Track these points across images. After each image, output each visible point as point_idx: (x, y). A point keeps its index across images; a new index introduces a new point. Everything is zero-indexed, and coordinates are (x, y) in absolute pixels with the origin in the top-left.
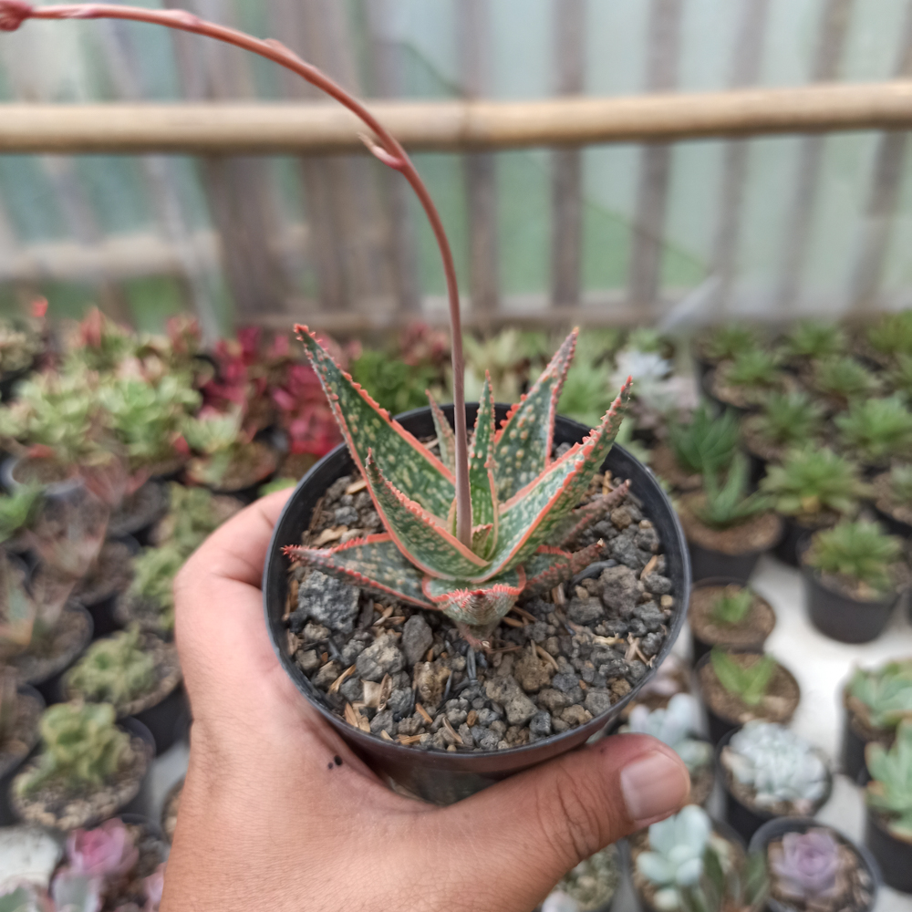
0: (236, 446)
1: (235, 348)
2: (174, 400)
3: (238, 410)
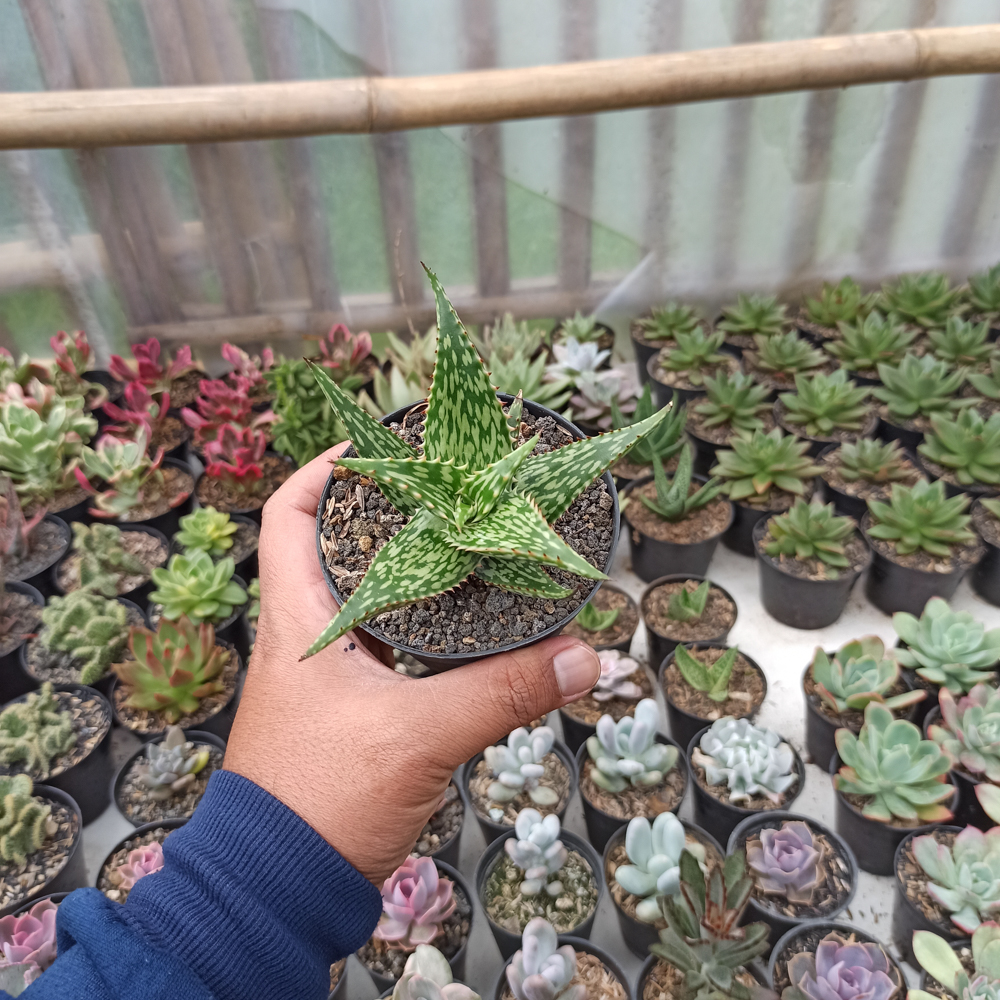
0: (143, 472)
1: (132, 364)
3: (142, 434)
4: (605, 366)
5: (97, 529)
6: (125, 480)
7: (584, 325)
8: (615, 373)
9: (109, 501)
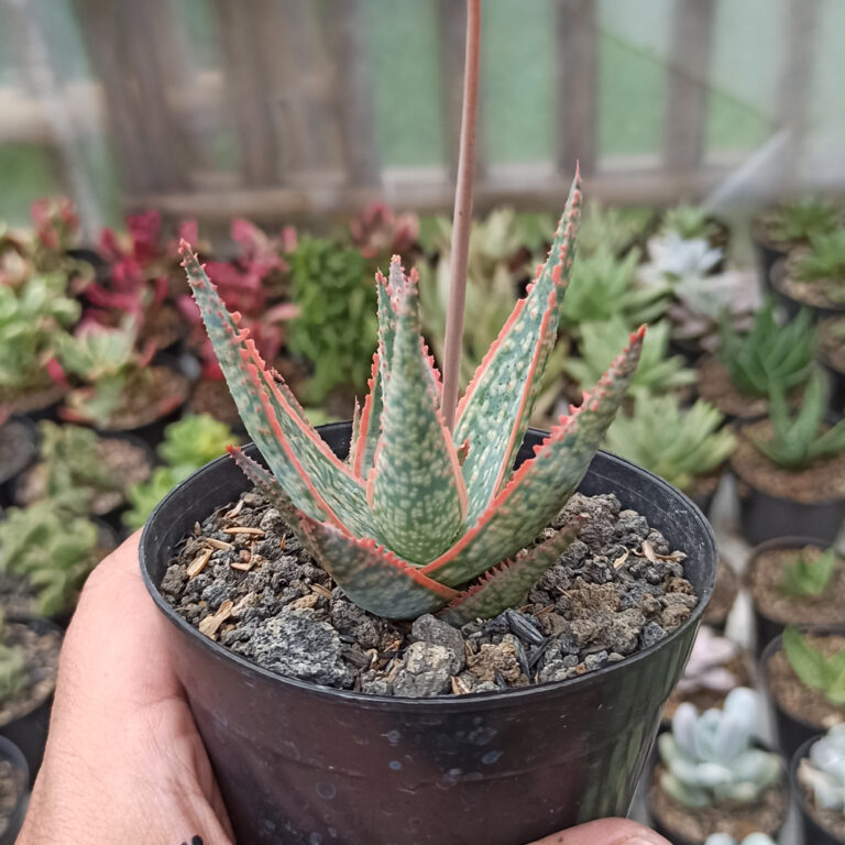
0: (129, 369)
1: (126, 243)
2: (43, 311)
3: (131, 322)
4: (717, 270)
5: (70, 434)
6: (107, 377)
7: (692, 217)
8: (729, 280)
9: (87, 401)
